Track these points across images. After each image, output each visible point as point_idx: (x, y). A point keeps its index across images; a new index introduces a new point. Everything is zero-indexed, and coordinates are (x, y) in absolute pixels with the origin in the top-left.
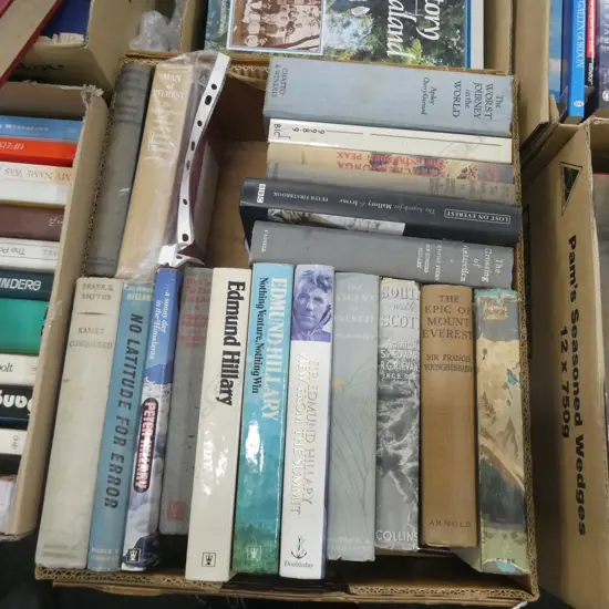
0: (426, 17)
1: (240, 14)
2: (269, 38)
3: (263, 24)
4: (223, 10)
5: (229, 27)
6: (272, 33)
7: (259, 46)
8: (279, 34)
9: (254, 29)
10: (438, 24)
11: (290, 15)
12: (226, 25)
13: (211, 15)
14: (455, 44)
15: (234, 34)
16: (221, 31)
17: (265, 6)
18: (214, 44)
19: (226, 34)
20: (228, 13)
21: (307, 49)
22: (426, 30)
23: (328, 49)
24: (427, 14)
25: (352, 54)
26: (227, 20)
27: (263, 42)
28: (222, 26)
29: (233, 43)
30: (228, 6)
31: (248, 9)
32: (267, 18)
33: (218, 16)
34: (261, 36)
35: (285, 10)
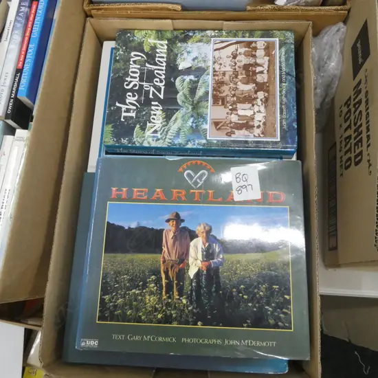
0: (139, 67)
1: (271, 63)
2: (249, 47)
3: (254, 56)
4: (283, 65)
5: (278, 53)
6: (248, 51)
7: (256, 42)
8: (242, 50)
9: (260, 53)
10: (131, 63)
11: (236, 64)
12: (280, 53)
13: (292, 61)
14: (121, 50)
15: (274, 48)
16: (283, 50)
17: (254, 69)
18: (288, 41)
19: (280, 48)
20: (280, 62)
21: (222, 42)
22: (140, 58)
23: (208, 42)
24: (138, 69)
25: (191, 40)
26: (280, 57)
27: (253, 45)
28: (283, 53)
29: (274, 43)
30: (280, 67)
31: (266, 66)
32: (251, 61)
33: (287, 59)
34: (255, 49)
35: (239, 67)
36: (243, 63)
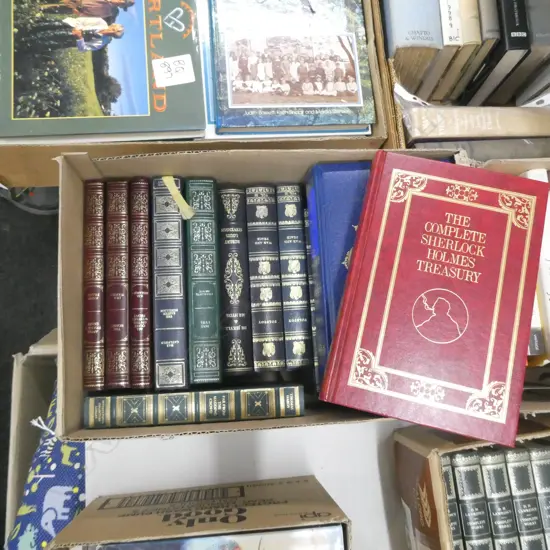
2: (347, 74)
3: (336, 80)
4: (327, 112)
5: (344, 106)
7: (355, 81)
8: (343, 67)
11: (324, 60)
12: (342, 108)
13: (334, 121)
15: (349, 101)
16: (348, 111)
17: (319, 79)
18: (361, 117)
19: (351, 108)
20: (331, 108)
21: (351, 45)
23: (349, 29)
25: (349, 11)
26: (337, 108)
27: (351, 79)
28: (344, 112)
29: (356, 101)
30: (325, 109)
31: (324, 92)
33: (336, 116)
35: (320, 64)
36: (325, 68)
